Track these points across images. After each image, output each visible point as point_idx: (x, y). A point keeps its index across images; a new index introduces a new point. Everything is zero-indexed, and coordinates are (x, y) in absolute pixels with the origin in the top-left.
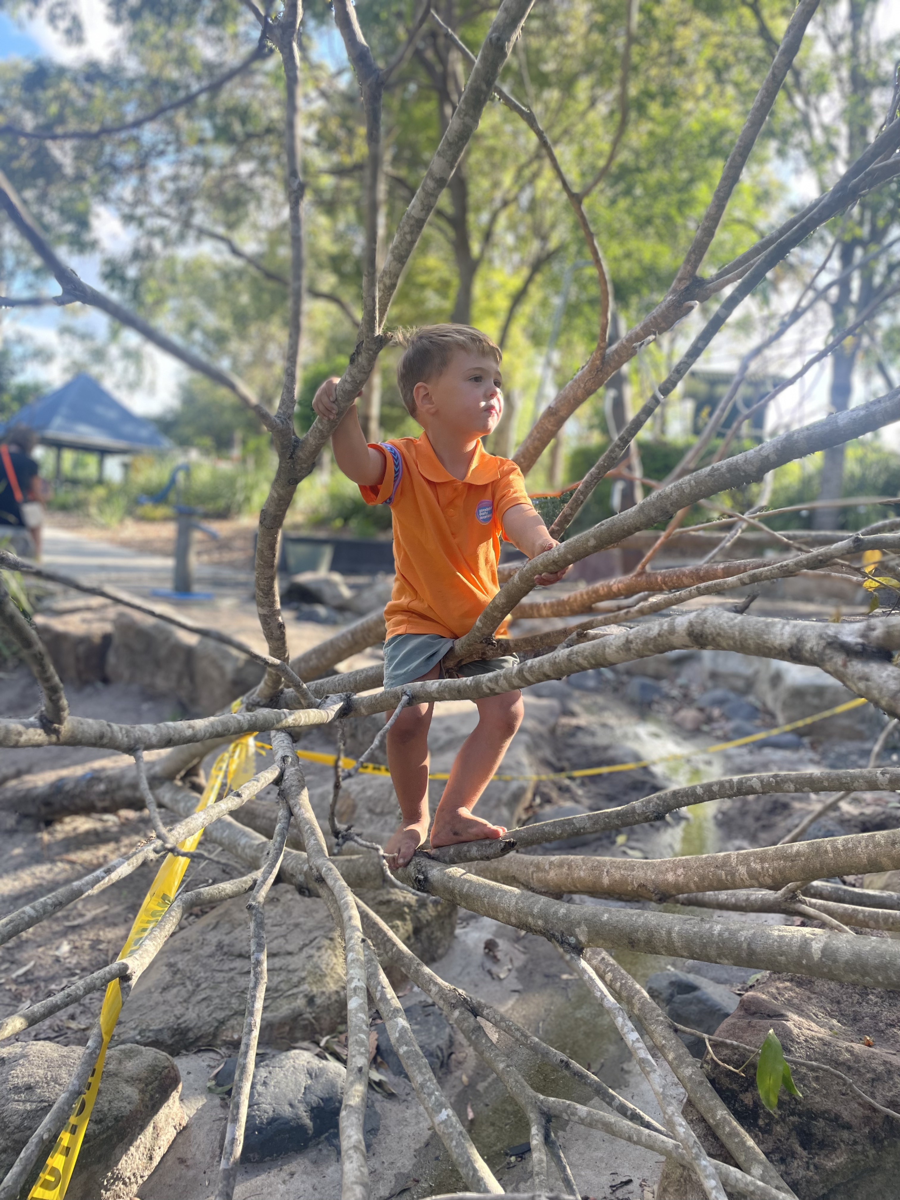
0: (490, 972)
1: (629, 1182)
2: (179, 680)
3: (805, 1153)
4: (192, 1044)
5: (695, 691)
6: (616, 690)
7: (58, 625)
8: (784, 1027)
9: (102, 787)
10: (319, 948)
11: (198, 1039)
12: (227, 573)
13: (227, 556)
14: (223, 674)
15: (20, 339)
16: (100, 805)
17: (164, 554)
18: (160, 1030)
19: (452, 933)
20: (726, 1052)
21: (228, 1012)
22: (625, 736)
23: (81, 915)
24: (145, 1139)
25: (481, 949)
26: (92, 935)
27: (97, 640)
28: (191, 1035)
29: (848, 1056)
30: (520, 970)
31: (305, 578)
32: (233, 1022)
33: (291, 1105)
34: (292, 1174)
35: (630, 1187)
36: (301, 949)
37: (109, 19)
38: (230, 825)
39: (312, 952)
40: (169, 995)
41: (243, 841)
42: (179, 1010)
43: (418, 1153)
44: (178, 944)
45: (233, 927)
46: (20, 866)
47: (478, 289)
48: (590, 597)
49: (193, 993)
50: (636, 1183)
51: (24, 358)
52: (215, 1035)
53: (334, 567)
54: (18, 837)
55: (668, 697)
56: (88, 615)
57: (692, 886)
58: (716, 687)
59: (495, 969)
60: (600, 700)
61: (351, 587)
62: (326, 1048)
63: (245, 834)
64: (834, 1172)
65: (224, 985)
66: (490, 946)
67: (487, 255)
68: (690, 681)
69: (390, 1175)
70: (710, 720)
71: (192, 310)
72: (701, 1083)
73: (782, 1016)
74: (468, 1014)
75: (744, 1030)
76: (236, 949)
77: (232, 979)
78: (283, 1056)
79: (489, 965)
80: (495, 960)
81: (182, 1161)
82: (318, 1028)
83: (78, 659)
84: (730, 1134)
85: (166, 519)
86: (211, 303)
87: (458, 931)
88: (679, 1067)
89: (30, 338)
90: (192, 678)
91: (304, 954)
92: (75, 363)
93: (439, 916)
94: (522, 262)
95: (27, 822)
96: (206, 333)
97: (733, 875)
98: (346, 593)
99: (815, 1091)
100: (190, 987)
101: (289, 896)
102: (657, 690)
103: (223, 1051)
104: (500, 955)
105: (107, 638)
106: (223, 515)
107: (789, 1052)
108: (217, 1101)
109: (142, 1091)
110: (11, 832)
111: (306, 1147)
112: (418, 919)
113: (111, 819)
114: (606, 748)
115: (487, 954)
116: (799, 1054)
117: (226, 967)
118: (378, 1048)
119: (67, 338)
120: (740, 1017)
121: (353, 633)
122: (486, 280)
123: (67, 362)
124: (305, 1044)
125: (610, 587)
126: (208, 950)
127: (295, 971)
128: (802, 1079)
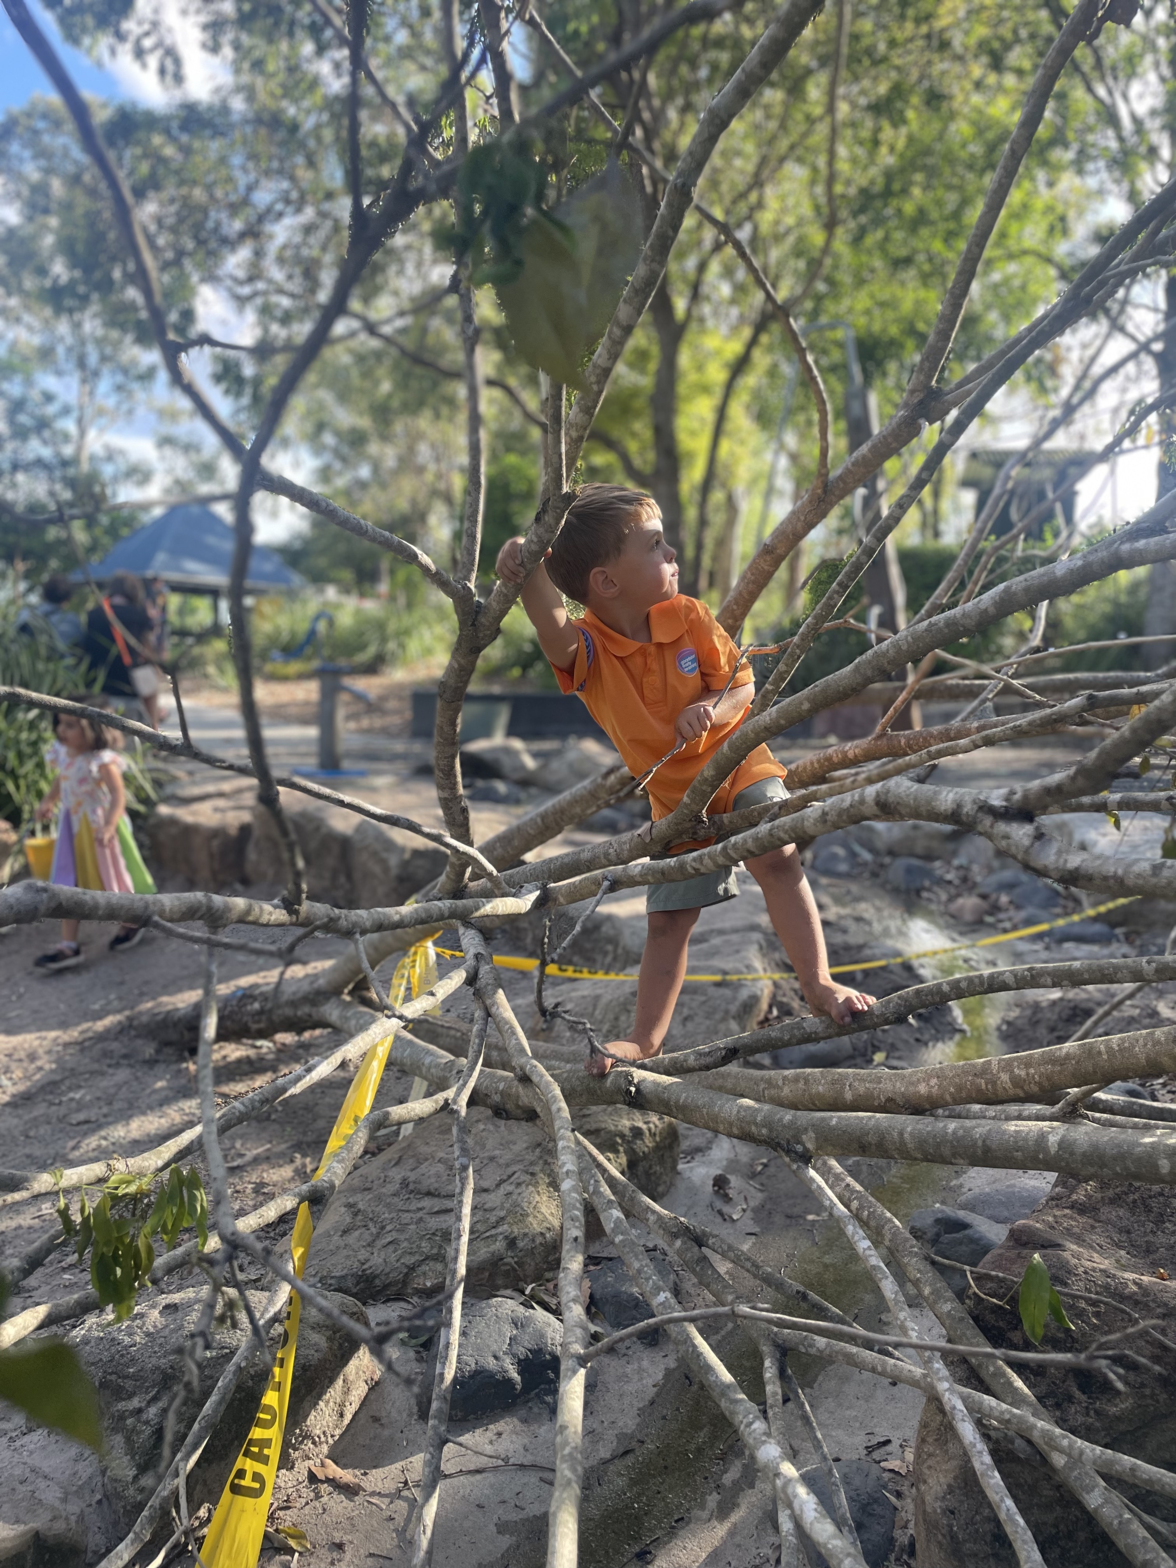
0: (720, 1213)
1: (888, 1442)
2: (334, 878)
3: (1083, 1398)
4: (379, 1292)
5: (977, 874)
6: (875, 875)
7: (186, 815)
8: (1059, 1258)
9: (257, 1006)
10: (519, 1185)
11: (386, 1287)
12: (380, 743)
13: (378, 722)
14: (386, 869)
15: (111, 455)
16: (255, 1027)
17: (304, 721)
18: (343, 1277)
19: (674, 1167)
20: (990, 1285)
21: (417, 1257)
22: (886, 933)
23: (241, 1156)
24: (334, 1392)
25: (709, 1188)
26: (254, 1178)
27: (233, 832)
28: (377, 1282)
29: (1135, 1288)
30: (755, 1210)
31: (477, 746)
32: (425, 1268)
33: (496, 1357)
34: (499, 1434)
35: (889, 1448)
36: (498, 1185)
37: (204, 46)
38: (410, 1042)
39: (511, 1188)
40: (352, 1238)
41: (427, 1060)
42: (363, 1255)
43: (641, 1412)
44: (356, 1182)
45: (419, 1163)
46: (165, 1101)
47: (684, 359)
48: (821, 766)
49: (378, 1236)
50: (896, 1443)
51: (115, 479)
52: (405, 1283)
53: (512, 731)
54: (160, 1068)
55: (942, 882)
56: (221, 803)
57: (948, 1098)
58: (1003, 867)
59: (726, 1209)
60: (855, 888)
61: (535, 755)
62: (532, 1297)
63: (428, 1052)
64: (1118, 1419)
65: (413, 1227)
66: (720, 1183)
67: (695, 313)
68: (971, 862)
69: (610, 1435)
70: (995, 909)
71: (321, 406)
72: (962, 1319)
73: (1058, 1246)
74: (690, 1243)
75: (1013, 1262)
76: (424, 1188)
77: (421, 1219)
78: (483, 1304)
79: (719, 1204)
80: (727, 1199)
81: (376, 1419)
82: (520, 1273)
83: (211, 856)
84: (994, 1375)
85: (302, 677)
86: (344, 396)
87: (681, 1167)
88: (935, 1302)
89: (122, 452)
90: (349, 877)
91: (502, 1190)
92: (178, 482)
93: (657, 1148)
94: (742, 318)
95: (169, 1050)
96: (338, 433)
97: (994, 1083)
98: (530, 763)
99: (1095, 1327)
100: (374, 1230)
101: (481, 1126)
102: (929, 874)
103: (415, 1300)
104: (731, 1193)
105: (245, 830)
106: (372, 668)
107: (1066, 1285)
108: (412, 1354)
109: (330, 1339)
110: (151, 1063)
111: (514, 1404)
112: (633, 1151)
113: (265, 1045)
114: (861, 947)
115: (716, 1193)
116: (1077, 1287)
117: (413, 1207)
118: (591, 1296)
119: (168, 451)
120: (1009, 1248)
121: (544, 816)
122: (696, 348)
123: (168, 481)
124: (508, 1292)
125: (845, 753)
126: (391, 1188)
127: (493, 1209)
128: (1080, 1314)
